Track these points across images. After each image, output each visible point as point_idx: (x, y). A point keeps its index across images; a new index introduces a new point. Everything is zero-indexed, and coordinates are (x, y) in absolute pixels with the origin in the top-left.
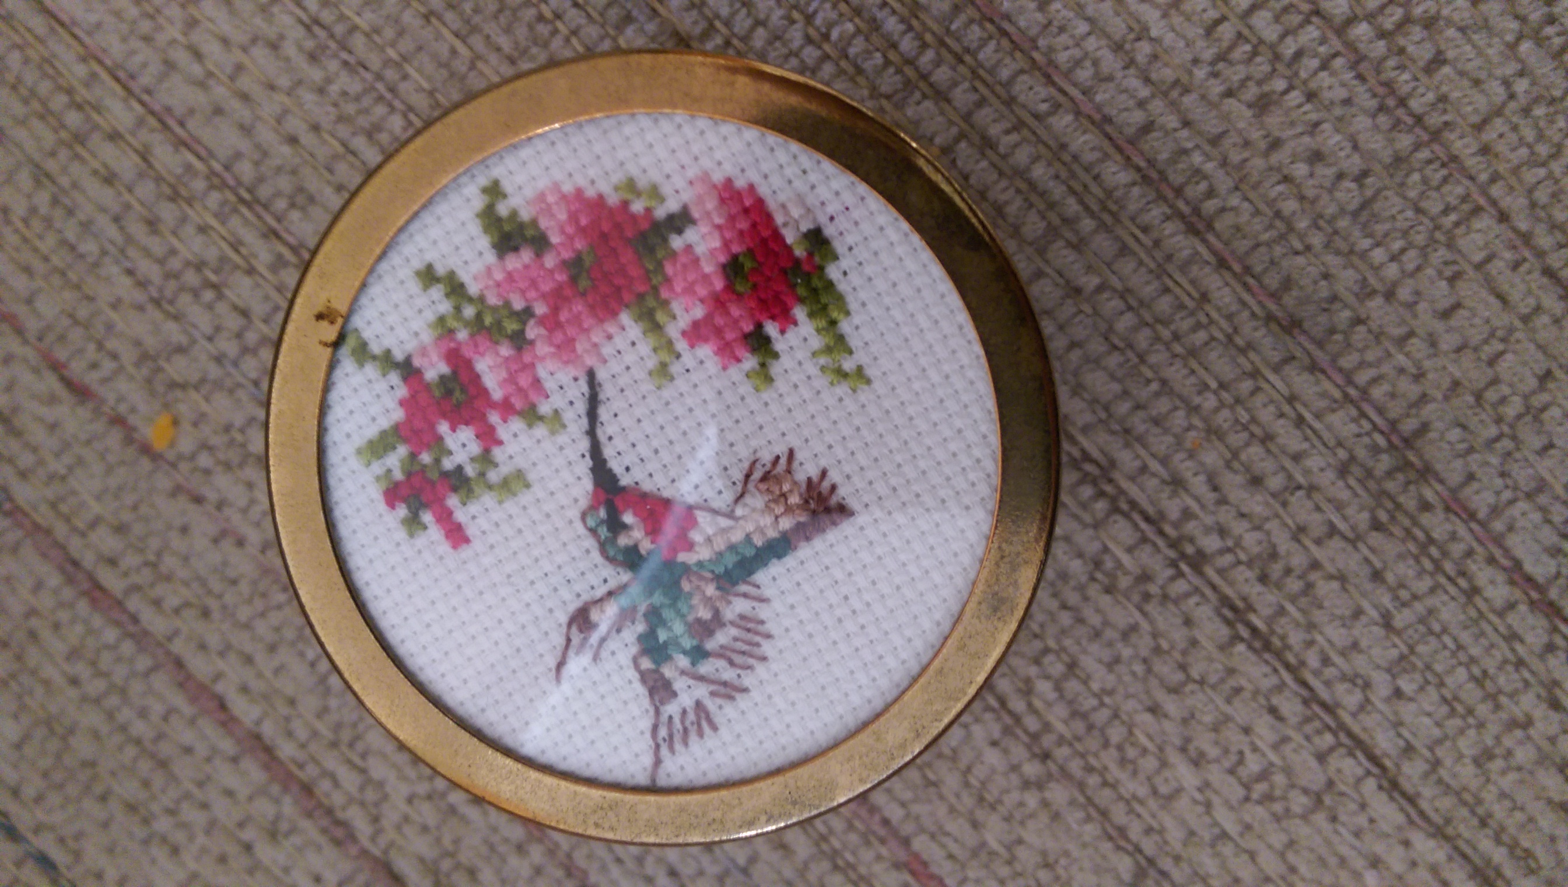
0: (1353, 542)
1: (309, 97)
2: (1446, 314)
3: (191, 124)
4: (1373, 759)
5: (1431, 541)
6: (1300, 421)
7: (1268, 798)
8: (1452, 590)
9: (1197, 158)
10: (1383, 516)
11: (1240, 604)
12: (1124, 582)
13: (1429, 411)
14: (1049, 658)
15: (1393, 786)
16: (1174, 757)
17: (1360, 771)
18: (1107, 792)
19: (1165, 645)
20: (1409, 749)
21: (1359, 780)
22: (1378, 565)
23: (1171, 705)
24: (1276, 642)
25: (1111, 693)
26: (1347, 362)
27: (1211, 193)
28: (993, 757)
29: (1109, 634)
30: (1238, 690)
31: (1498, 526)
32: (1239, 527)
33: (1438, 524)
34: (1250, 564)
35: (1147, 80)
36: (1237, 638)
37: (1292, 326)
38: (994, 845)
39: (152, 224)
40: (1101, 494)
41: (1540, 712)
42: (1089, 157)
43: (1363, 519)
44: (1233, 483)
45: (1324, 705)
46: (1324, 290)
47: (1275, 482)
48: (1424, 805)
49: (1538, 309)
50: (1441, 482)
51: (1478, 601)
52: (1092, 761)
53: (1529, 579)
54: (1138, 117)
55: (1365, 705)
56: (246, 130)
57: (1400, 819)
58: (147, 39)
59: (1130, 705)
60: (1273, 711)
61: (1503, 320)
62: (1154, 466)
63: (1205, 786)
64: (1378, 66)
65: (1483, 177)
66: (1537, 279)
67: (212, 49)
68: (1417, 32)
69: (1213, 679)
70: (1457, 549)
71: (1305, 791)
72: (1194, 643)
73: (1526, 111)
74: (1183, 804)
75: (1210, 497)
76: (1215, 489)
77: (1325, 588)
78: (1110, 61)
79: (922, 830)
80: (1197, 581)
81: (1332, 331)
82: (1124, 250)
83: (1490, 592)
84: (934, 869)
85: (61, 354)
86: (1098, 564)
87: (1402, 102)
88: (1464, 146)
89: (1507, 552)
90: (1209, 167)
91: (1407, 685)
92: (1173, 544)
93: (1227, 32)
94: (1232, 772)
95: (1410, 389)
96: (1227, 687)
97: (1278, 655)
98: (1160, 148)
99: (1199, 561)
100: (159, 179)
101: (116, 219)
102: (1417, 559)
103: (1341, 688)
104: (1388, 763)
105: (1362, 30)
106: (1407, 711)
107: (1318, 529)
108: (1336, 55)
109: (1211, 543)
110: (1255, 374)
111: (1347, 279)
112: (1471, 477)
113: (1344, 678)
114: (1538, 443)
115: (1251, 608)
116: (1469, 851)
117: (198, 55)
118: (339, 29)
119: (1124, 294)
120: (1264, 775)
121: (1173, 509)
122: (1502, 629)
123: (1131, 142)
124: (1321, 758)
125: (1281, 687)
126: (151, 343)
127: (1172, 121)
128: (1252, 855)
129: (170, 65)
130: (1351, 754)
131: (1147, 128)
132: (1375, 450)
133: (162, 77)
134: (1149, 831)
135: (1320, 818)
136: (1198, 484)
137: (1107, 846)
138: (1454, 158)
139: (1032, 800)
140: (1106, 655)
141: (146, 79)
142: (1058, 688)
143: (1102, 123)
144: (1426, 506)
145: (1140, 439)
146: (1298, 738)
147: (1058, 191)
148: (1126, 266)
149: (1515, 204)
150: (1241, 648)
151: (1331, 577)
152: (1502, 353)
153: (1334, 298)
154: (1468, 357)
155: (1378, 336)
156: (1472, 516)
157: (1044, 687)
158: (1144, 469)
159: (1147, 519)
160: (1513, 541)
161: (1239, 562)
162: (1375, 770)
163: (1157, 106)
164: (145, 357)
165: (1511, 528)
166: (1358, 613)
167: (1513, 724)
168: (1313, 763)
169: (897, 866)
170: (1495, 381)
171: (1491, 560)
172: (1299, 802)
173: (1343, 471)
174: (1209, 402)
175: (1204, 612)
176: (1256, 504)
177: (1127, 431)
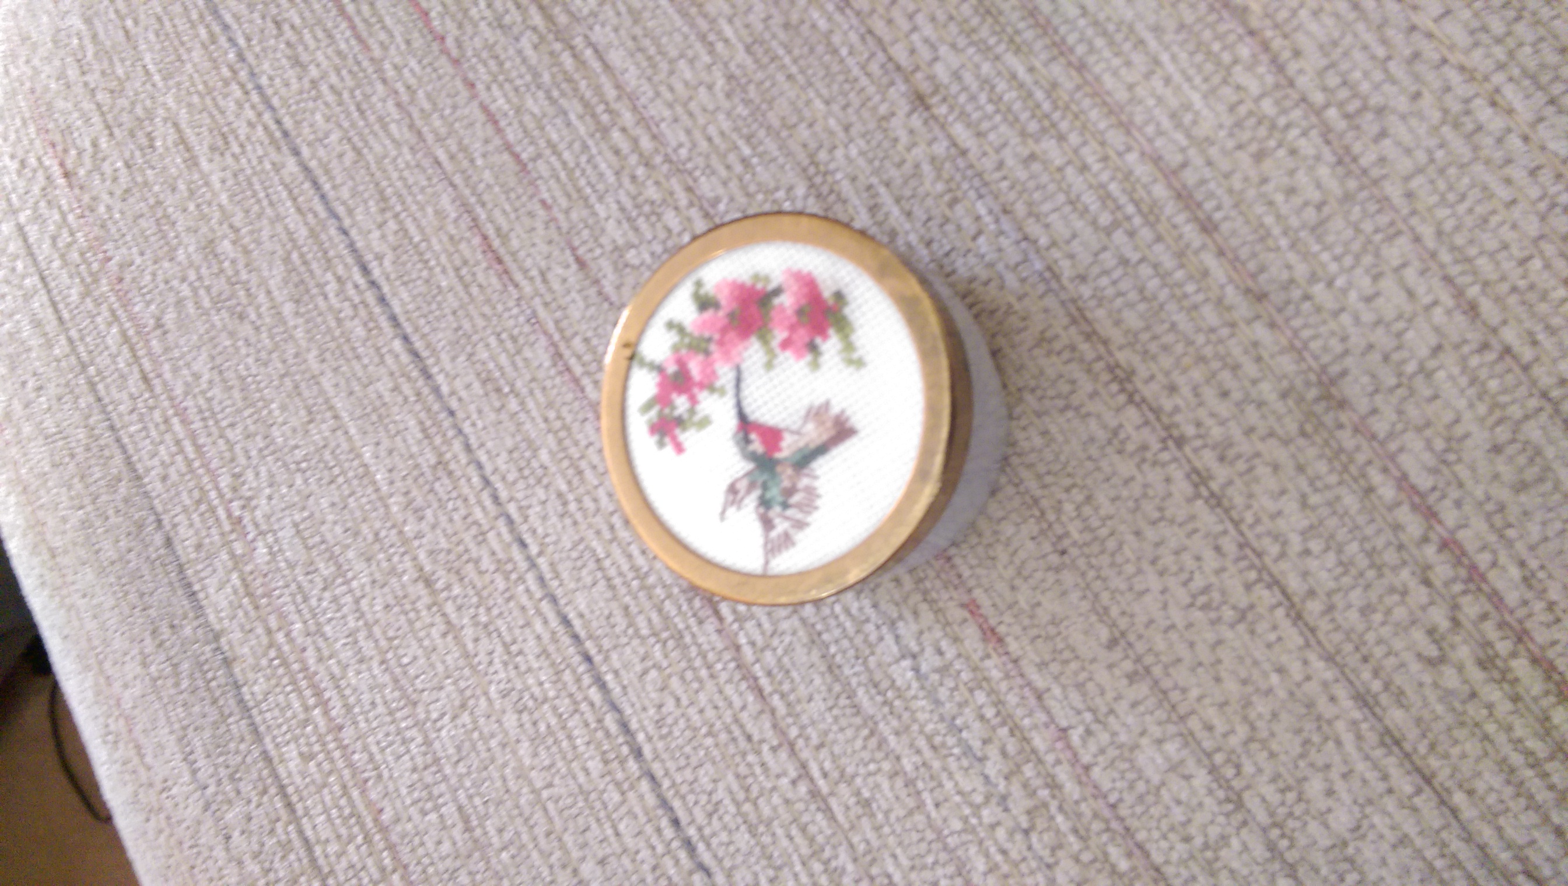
0: (1286, 442)
1: (721, 117)
2: (1368, 299)
3: (663, 125)
4: (1284, 592)
5: (1341, 450)
6: (1259, 359)
7: (1205, 607)
8: (1355, 487)
9: (1212, 185)
10: (1309, 428)
11: (1204, 474)
12: (1130, 447)
13: (1349, 362)
14: (1074, 491)
15: (1297, 617)
16: (1145, 566)
17: (1274, 601)
18: (1099, 583)
19: (1151, 493)
20: (1312, 593)
21: (1273, 608)
22: (1302, 461)
23: (1150, 534)
24: (1226, 502)
25: (1111, 518)
26: (1296, 323)
27: (1219, 208)
28: (1030, 545)
29: (1115, 480)
30: (1195, 531)
31: (1393, 446)
32: (1209, 422)
33: (1347, 439)
34: (1214, 448)
35: (1189, 136)
36: (1198, 496)
37: (1261, 297)
38: (1023, 604)
39: (633, 178)
40: (1123, 390)
41: (1413, 584)
42: (1145, 179)
43: (1292, 427)
44: (1209, 394)
45: (1254, 550)
46: (1285, 276)
47: (1237, 395)
48: (1321, 635)
49: (1435, 303)
50: (1354, 410)
51: (1373, 497)
52: (1094, 561)
53: (1413, 487)
54: (1179, 158)
55: (1283, 555)
56: (688, 132)
57: (1301, 641)
58: (649, 79)
59: (1122, 528)
60: (1218, 549)
61: (1408, 308)
62: (1160, 377)
63: (1164, 591)
64: (1341, 136)
65: (1405, 211)
66: (1436, 283)
67: (679, 87)
68: (1369, 116)
69: (1180, 519)
70: (1361, 458)
71: (1234, 608)
72: (1170, 495)
73: (1442, 171)
74: (1148, 598)
75: (1193, 401)
76: (1197, 395)
77: (1262, 470)
78: (1166, 124)
79: (979, 585)
80: (1178, 454)
81: (1288, 302)
82: (1159, 239)
83: (1381, 491)
84: (983, 611)
85: (576, 243)
86: (1115, 433)
87: (1355, 160)
88: (1393, 191)
89: (1398, 467)
90: (1219, 192)
91: (1315, 546)
92: (1167, 428)
93: (1242, 110)
94: (1185, 584)
95: (1338, 348)
96: (1190, 527)
97: (1227, 511)
98: (1190, 177)
99: (1180, 442)
100: (641, 155)
101: (617, 173)
102: (1330, 461)
103: (1267, 541)
104: (1296, 599)
105: (1332, 113)
106: (1313, 564)
107: (1262, 431)
108: (1313, 127)
109: (1190, 430)
110: (1233, 325)
111: (1301, 270)
112: (1374, 411)
113: (1269, 533)
114: (1428, 393)
115: (1211, 477)
116: (1352, 677)
117: (671, 89)
118: (743, 81)
119: (1156, 266)
120: (1206, 590)
121: (1168, 404)
122: (1390, 519)
123: (1175, 172)
124: (1248, 587)
125: (1225, 532)
126: (620, 242)
127: (1198, 161)
128: (1192, 645)
129: (658, 94)
130: (1269, 587)
131: (1184, 165)
132: (1308, 384)
133: (652, 100)
134: (1123, 613)
135: (1241, 628)
136: (1186, 391)
137: (1093, 618)
138: (1387, 199)
139: (1051, 577)
140: (1112, 493)
141: (643, 100)
142: (1078, 508)
143: (1157, 160)
144: (1341, 426)
145: (1154, 358)
146: (1232, 569)
147: (1123, 200)
148: (1159, 248)
149: (1427, 232)
150: (1200, 503)
151: (1267, 464)
152: (1407, 329)
153: (1292, 281)
154: (1380, 331)
155: (1319, 309)
156: (1374, 437)
157: (1069, 508)
158: (1152, 377)
159: (1151, 409)
160: (1404, 460)
161: (1205, 446)
162: (1286, 603)
163: (1192, 152)
164: (616, 248)
165: (1401, 449)
166: (1283, 492)
167: (1392, 590)
168: (1240, 589)
169: (963, 606)
170: (1399, 348)
171: (1385, 470)
172: (1228, 614)
173: (1284, 395)
174: (1201, 339)
175: (1178, 474)
176: (1224, 409)
177: (1146, 352)
